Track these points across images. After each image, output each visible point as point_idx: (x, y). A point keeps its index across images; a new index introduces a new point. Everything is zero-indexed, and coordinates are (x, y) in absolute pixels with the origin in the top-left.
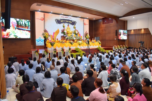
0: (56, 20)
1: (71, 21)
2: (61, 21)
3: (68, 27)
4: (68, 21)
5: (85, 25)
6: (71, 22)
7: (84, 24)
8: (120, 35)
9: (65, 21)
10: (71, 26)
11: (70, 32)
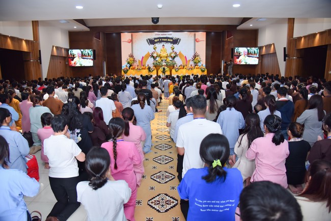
0: (147, 40)
1: (172, 38)
2: (156, 41)
3: (163, 48)
4: (166, 40)
5: (197, 42)
6: (172, 40)
7: (196, 40)
8: (238, 56)
9: (161, 40)
10: (168, 46)
11: (165, 55)
